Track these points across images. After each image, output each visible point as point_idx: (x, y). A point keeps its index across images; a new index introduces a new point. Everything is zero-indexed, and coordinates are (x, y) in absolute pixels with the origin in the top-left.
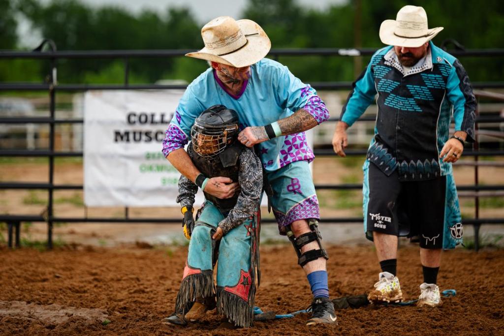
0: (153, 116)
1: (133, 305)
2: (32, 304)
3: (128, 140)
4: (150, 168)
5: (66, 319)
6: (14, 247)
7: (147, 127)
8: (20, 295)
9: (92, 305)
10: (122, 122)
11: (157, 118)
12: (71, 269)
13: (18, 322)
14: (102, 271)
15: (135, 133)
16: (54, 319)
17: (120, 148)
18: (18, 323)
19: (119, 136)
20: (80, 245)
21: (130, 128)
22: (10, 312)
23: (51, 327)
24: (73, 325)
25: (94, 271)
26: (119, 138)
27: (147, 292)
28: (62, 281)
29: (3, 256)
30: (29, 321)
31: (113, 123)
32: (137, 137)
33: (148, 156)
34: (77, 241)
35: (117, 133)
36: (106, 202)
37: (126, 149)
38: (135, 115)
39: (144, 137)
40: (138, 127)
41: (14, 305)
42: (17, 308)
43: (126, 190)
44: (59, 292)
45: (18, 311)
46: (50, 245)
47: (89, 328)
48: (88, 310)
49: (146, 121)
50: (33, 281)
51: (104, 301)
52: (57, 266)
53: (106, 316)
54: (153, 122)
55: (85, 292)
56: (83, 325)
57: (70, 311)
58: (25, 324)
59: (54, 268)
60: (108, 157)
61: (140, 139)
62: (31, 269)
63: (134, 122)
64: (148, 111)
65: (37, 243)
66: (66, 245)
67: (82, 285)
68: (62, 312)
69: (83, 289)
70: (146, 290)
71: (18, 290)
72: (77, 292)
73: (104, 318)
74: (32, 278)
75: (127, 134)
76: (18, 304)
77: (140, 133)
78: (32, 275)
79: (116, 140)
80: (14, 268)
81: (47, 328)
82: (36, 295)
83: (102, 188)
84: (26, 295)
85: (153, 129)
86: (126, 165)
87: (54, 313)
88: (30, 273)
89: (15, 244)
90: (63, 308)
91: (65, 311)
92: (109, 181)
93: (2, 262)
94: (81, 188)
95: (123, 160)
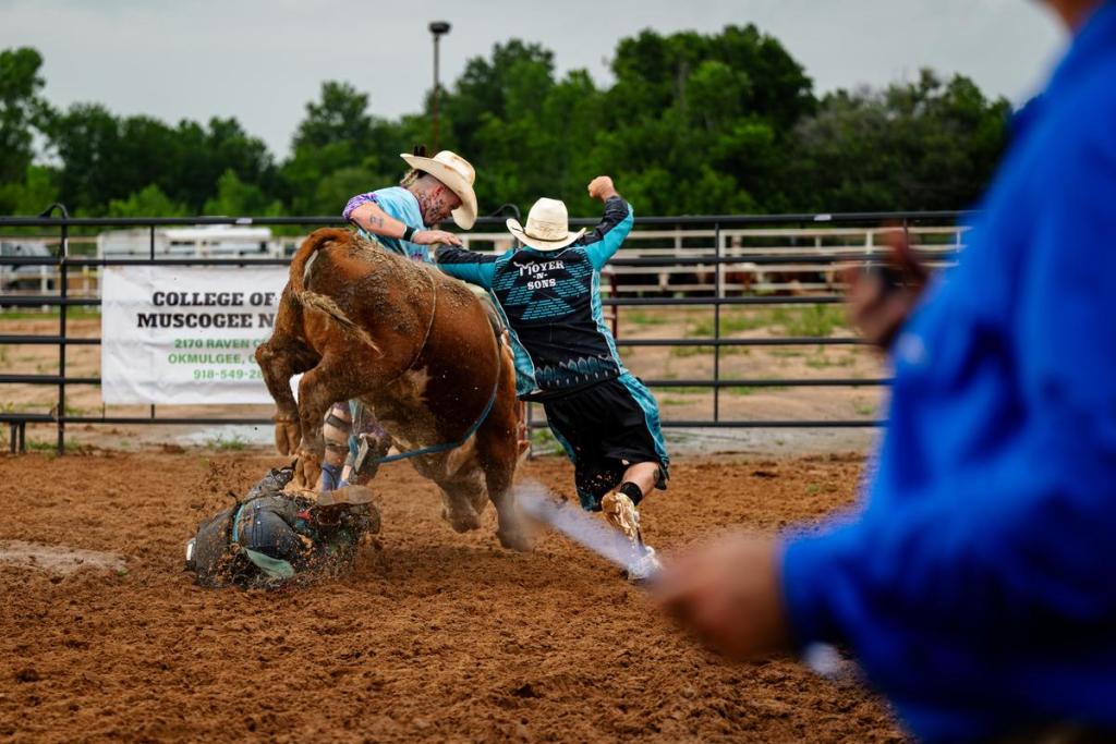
0: (184, 295)
1: (156, 545)
2: (35, 544)
3: (154, 325)
4: (181, 359)
5: (75, 567)
6: (17, 450)
7: (177, 310)
8: (22, 529)
9: (107, 544)
10: (148, 303)
11: (189, 298)
12: (85, 488)
13: (17, 572)
14: (121, 490)
15: (162, 316)
16: (59, 567)
17: (145, 333)
18: (16, 574)
19: (144, 320)
20: (97, 448)
21: (156, 311)
22: (8, 554)
23: (56, 581)
24: (83, 578)
25: (112, 491)
26: (143, 322)
27: (174, 525)
28: (73, 508)
29: (3, 467)
30: (30, 571)
31: (136, 304)
32: (165, 321)
33: (178, 344)
34: (93, 443)
35: (141, 316)
36: (127, 399)
37: (152, 336)
38: (163, 295)
39: (173, 322)
40: (166, 309)
41: (13, 546)
42: (16, 549)
43: (152, 385)
44: (68, 525)
45: (17, 554)
46: (61, 447)
47: (101, 581)
48: (102, 554)
49: (176, 303)
50: (39, 506)
51: (122, 540)
52: (68, 483)
53: (123, 562)
54: (183, 304)
55: (99, 524)
56: (94, 578)
57: (79, 555)
58: (26, 575)
59: (64, 485)
60: (129, 344)
61: (169, 325)
62: (37, 487)
63: (162, 303)
64: (179, 291)
65: (45, 446)
66: (80, 448)
67: (97, 513)
68: (70, 557)
69: (97, 520)
70: (174, 522)
71: (20, 520)
72: (91, 524)
73: (120, 567)
74: (38, 502)
75: (153, 316)
76: (18, 544)
77: (169, 316)
78: (37, 497)
79: (140, 325)
80: (15, 486)
81: (52, 581)
82: (41, 529)
83: (123, 383)
84: (29, 531)
85: (185, 311)
86: (151, 354)
87: (60, 557)
88: (36, 493)
89: (19, 447)
90: (72, 551)
91: (74, 555)
92: (132, 375)
93: (2, 475)
94: (97, 382)
95: (148, 349)
